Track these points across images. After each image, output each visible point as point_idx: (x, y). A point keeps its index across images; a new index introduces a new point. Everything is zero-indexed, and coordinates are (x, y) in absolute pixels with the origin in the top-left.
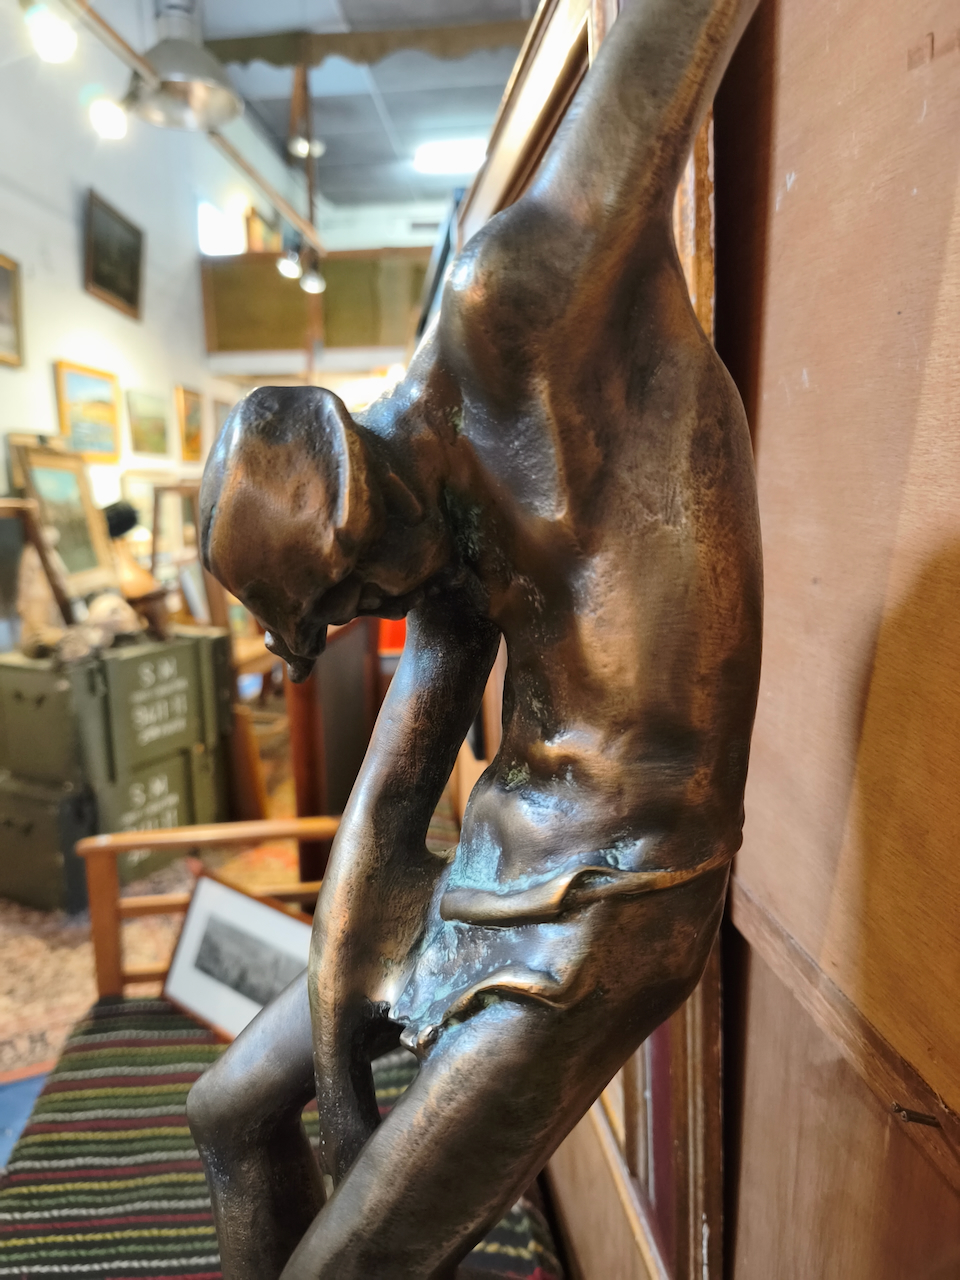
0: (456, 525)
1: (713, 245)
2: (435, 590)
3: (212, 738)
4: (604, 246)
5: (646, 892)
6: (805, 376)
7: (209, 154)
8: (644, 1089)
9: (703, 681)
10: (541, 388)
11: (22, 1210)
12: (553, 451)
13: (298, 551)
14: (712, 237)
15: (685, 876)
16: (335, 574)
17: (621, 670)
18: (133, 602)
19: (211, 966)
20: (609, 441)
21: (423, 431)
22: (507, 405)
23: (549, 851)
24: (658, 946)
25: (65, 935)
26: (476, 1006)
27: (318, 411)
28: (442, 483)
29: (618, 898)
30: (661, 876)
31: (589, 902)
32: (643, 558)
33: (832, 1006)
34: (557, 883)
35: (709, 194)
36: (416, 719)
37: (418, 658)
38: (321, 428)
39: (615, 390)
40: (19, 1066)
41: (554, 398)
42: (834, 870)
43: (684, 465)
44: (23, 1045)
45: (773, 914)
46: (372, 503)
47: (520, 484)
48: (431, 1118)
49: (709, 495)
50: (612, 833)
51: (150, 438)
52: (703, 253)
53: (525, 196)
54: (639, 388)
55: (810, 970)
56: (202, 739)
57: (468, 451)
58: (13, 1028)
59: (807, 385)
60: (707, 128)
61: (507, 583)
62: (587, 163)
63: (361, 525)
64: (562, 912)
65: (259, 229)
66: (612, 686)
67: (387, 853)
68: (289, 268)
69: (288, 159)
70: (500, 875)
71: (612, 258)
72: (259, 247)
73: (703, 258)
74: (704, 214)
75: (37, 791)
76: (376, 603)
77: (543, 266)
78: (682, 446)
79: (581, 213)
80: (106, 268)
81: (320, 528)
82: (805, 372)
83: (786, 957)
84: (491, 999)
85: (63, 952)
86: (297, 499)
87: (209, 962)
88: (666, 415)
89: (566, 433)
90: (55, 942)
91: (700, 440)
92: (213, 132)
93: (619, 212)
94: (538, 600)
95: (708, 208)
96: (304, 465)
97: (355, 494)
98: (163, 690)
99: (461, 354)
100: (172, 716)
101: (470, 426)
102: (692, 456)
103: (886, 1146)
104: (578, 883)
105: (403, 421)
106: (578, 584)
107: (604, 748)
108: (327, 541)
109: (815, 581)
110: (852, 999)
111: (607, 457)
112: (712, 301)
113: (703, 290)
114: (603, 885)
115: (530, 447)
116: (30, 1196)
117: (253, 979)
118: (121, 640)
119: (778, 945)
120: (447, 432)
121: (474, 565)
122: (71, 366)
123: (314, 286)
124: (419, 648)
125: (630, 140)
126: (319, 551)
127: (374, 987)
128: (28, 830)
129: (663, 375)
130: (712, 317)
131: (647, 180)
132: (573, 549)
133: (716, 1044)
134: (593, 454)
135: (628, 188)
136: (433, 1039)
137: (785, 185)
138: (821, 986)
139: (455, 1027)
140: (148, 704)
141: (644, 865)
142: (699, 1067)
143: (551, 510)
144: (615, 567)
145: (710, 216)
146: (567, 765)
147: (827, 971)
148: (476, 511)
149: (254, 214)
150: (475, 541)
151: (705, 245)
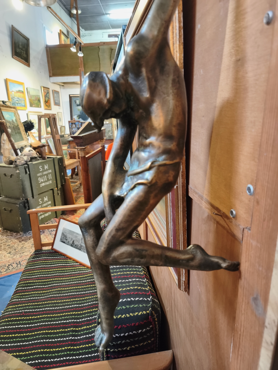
0: (128, 101)
1: (183, 42)
2: (125, 113)
3: (59, 186)
4: (155, 42)
5: (164, 165)
6: (202, 72)
7: (47, 14)
8: (171, 237)
9: (174, 126)
10: (144, 70)
11: (20, 298)
12: (146, 83)
13: (100, 103)
14: (183, 40)
15: (171, 162)
16: (107, 108)
17: (159, 125)
18: (35, 148)
19: (65, 241)
20: (156, 81)
21: (122, 81)
22: (137, 75)
23: (147, 160)
24: (167, 175)
25: (23, 238)
26: (134, 187)
27: (102, 77)
28: (126, 91)
29: (160, 166)
30: (168, 162)
31: (154, 167)
32: (164, 103)
33: (206, 203)
34: (149, 164)
35: (182, 29)
36: (121, 141)
37: (121, 130)
38: (103, 80)
39: (158, 71)
40: (14, 270)
41: (146, 72)
42: (206, 176)
43: (170, 85)
44: (15, 265)
45: (196, 190)
46: (113, 94)
47: (140, 90)
48: (127, 206)
49: (175, 91)
50: (159, 155)
51: (35, 102)
52: (180, 44)
53: (139, 33)
54: (162, 70)
55: (202, 198)
56: (57, 187)
57: (130, 85)
58: (11, 261)
59: (202, 73)
60: (181, 14)
61: (138, 111)
62: (151, 27)
63: (111, 98)
64: (150, 168)
65: (63, 37)
66: (158, 128)
67: (116, 168)
68: (73, 50)
69: (71, 15)
70: (138, 166)
71: (157, 45)
72: (63, 43)
73: (181, 45)
74: (181, 34)
75: (13, 201)
76: (114, 115)
77: (144, 47)
78: (170, 82)
79: (150, 36)
80: (18, 50)
81: (104, 99)
82: (202, 70)
83: (198, 198)
84: (137, 186)
85: (23, 242)
86: (100, 93)
87: (64, 240)
88: (167, 76)
89: (149, 79)
90: (21, 240)
91: (174, 80)
92: (49, 7)
93: (158, 36)
94: (144, 114)
95: (182, 33)
96: (101, 87)
97: (110, 92)
98: (45, 173)
99: (129, 65)
100: (48, 180)
101: (131, 80)
102: (172, 84)
103: (215, 227)
104: (152, 163)
105: (118, 79)
106: (151, 109)
107: (157, 140)
108: (105, 101)
109: (203, 117)
110: (209, 200)
111: (156, 84)
112: (183, 55)
113: (181, 52)
114: (157, 164)
115: (142, 82)
116: (22, 295)
117: (76, 243)
118: (32, 159)
119: (197, 196)
120: (127, 81)
121: (132, 109)
122: (9, 80)
123: (80, 55)
124: (121, 128)
125: (159, 22)
126: (104, 103)
127: (115, 192)
128: (11, 211)
129: (167, 68)
130: (183, 59)
131: (162, 30)
132: (150, 102)
133: (185, 222)
134: (154, 83)
135: (159, 31)
136: (127, 194)
137: (198, 27)
138: (204, 200)
139: (131, 191)
140: (41, 176)
141: (164, 160)
142: (182, 227)
143: (146, 95)
144: (158, 105)
145: (182, 35)
146: (150, 144)
147: (205, 196)
148: (132, 97)
149: (61, 33)
150: (132, 104)
151: (181, 42)
